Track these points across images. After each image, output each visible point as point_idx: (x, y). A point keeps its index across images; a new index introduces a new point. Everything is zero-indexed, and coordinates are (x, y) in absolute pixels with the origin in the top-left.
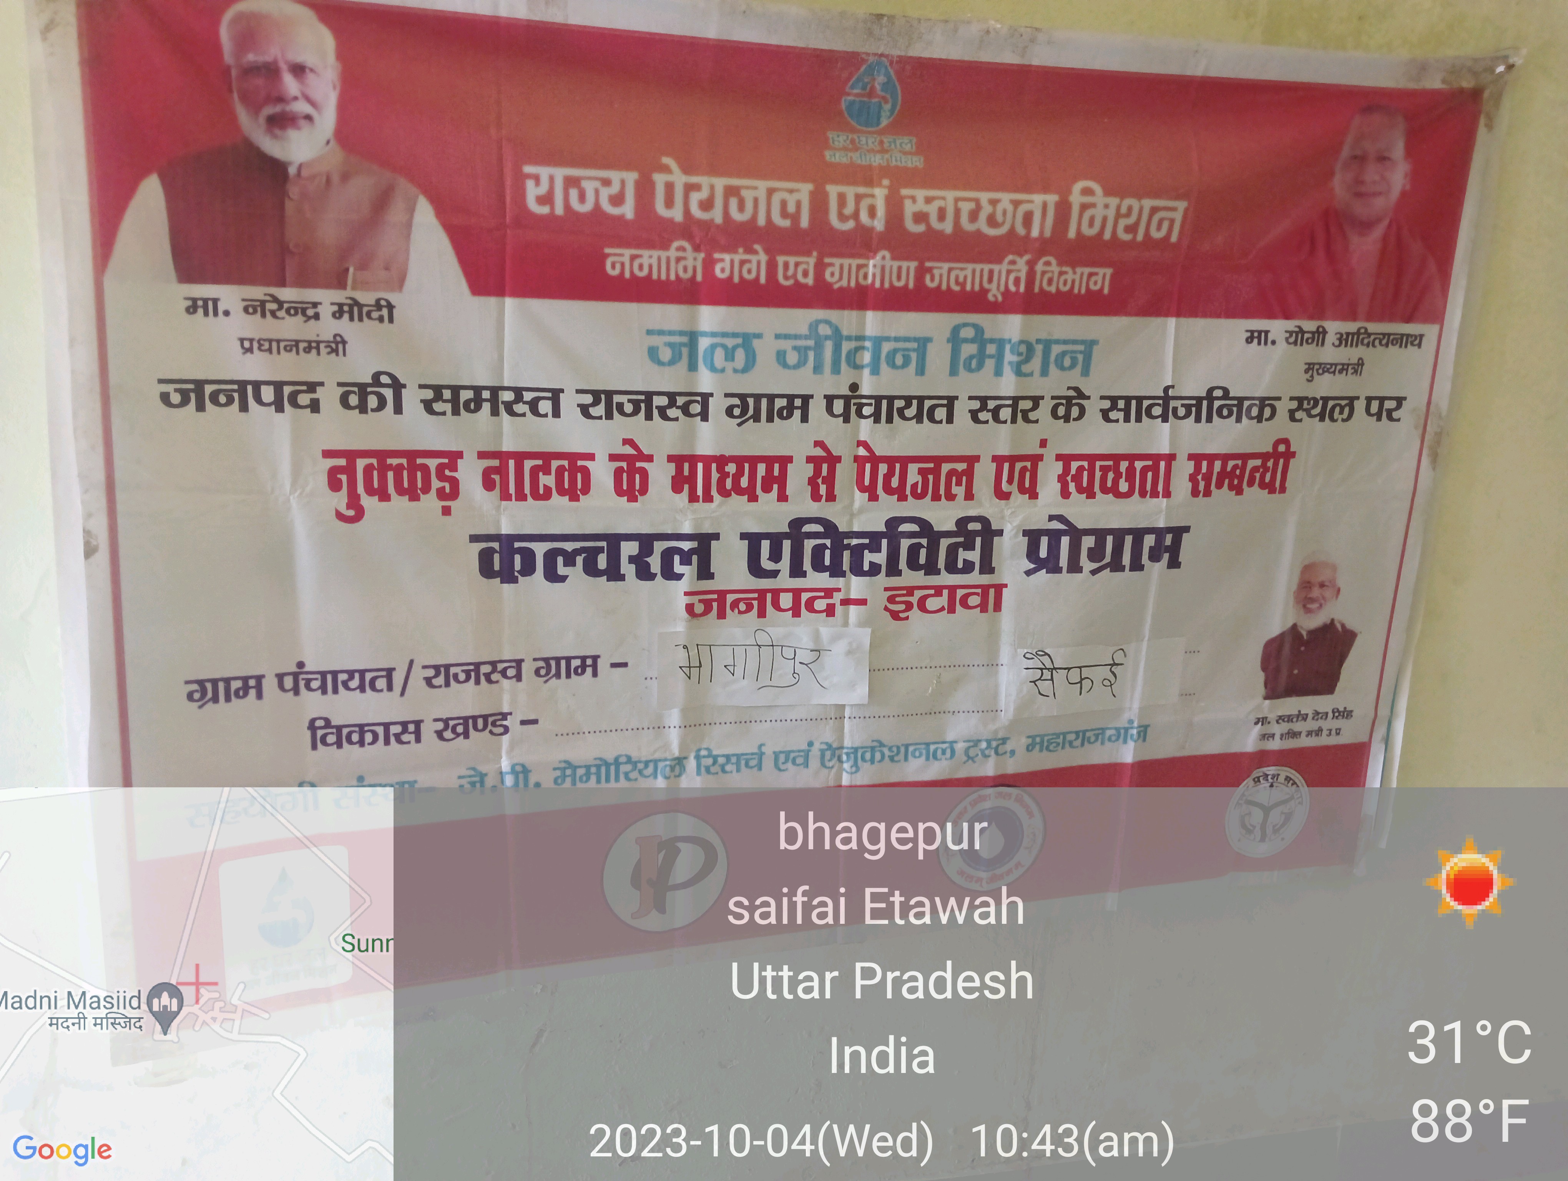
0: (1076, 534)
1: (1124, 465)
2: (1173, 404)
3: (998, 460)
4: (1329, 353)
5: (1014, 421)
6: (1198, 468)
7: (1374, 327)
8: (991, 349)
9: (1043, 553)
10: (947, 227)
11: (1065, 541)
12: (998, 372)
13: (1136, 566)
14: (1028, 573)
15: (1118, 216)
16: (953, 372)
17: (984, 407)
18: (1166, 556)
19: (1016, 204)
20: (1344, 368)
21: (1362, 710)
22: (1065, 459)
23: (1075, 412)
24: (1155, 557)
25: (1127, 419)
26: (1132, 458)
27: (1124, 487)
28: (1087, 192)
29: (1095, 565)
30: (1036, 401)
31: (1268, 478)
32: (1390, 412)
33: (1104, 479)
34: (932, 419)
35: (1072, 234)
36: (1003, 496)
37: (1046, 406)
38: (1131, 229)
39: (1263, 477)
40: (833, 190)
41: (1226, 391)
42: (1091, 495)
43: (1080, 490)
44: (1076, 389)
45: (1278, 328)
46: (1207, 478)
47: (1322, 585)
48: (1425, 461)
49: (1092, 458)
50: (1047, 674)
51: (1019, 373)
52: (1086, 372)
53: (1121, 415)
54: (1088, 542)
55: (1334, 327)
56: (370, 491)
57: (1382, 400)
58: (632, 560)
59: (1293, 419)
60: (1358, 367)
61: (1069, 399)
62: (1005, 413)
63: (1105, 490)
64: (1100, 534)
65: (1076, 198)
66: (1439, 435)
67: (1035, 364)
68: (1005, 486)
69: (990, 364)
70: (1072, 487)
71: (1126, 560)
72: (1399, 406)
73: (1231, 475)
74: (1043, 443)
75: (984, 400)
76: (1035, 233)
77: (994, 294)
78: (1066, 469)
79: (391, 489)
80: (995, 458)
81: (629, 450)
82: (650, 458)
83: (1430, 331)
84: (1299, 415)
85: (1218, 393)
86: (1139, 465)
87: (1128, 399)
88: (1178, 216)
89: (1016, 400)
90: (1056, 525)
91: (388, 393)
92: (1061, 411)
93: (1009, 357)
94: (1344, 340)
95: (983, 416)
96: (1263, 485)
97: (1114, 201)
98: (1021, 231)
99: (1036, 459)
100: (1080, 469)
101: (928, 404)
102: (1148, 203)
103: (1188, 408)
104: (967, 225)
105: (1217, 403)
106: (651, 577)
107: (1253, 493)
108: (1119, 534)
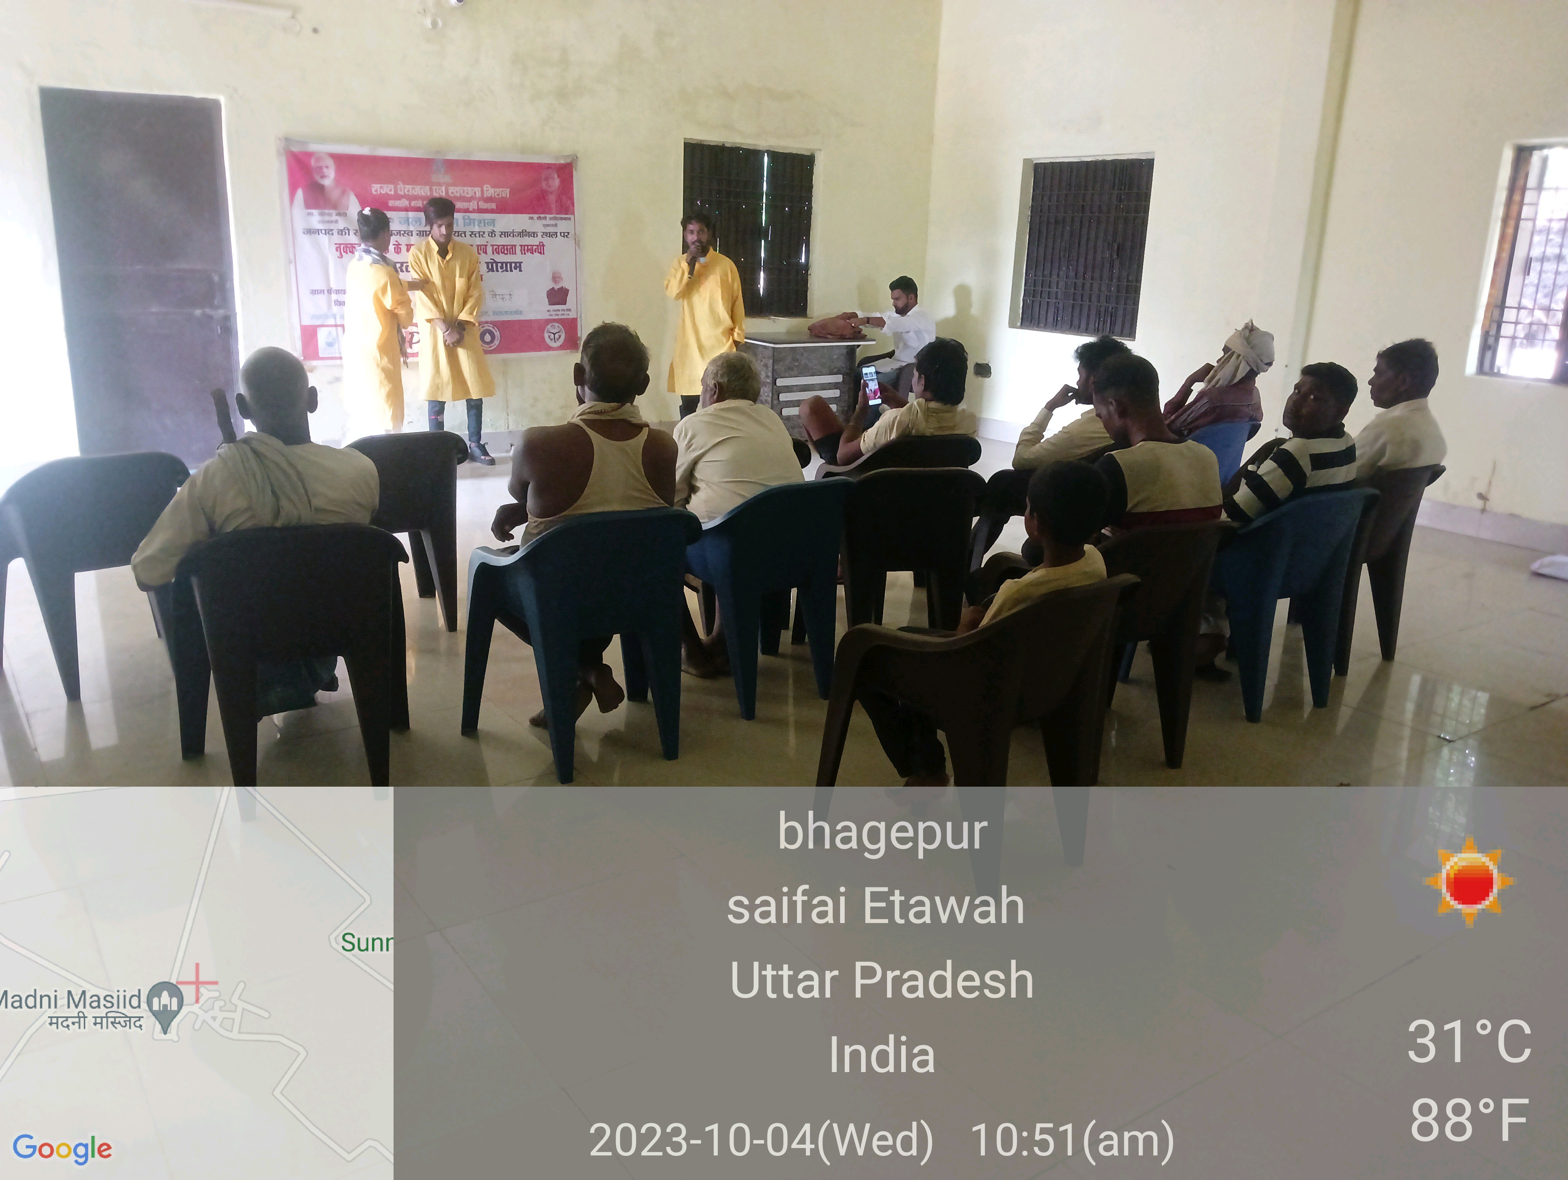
0: (497, 263)
1: (505, 247)
2: (515, 233)
3: (478, 246)
4: (548, 222)
5: (479, 237)
6: (521, 248)
7: (557, 216)
8: (472, 221)
9: (490, 267)
10: (458, 195)
11: (494, 265)
12: (474, 226)
13: (511, 271)
14: (488, 272)
15: (495, 192)
16: (464, 226)
17: (472, 234)
18: (518, 269)
19: (472, 190)
20: (552, 225)
21: (573, 308)
22: (492, 246)
23: (493, 235)
24: (515, 269)
25: (505, 237)
26: (507, 246)
27: (506, 252)
28: (487, 187)
29: (502, 270)
30: (484, 232)
31: (539, 251)
32: (566, 236)
33: (501, 250)
34: (461, 236)
35: (485, 196)
36: (480, 254)
37: (486, 234)
38: (498, 195)
39: (538, 251)
40: (434, 188)
41: (526, 230)
42: (499, 254)
43: (497, 253)
44: (493, 230)
45: (535, 216)
46: (524, 250)
47: (558, 277)
48: (577, 247)
49: (498, 246)
50: (494, 296)
51: (479, 226)
52: (494, 226)
53: (503, 236)
54: (499, 265)
55: (548, 216)
56: (344, 252)
57: (564, 233)
58: (399, 268)
59: (542, 237)
60: (556, 225)
61: (492, 232)
62: (477, 235)
63: (502, 253)
64: (502, 263)
65: (485, 189)
66: (579, 241)
67: (482, 224)
68: (480, 252)
69: (472, 224)
70: (495, 252)
71: (509, 269)
72: (568, 234)
73: (530, 250)
74: (487, 242)
75: (472, 232)
76: (477, 196)
77: (471, 209)
78: (493, 248)
79: (348, 252)
80: (477, 245)
81: (397, 243)
82: (401, 245)
83: (572, 217)
84: (544, 236)
85: (524, 231)
86: (509, 247)
87: (505, 232)
88: (508, 192)
89: (479, 232)
90: (492, 261)
91: (347, 231)
92: (490, 235)
93: (476, 223)
94: (551, 219)
95: (472, 235)
96: (538, 252)
97: (493, 189)
98: (474, 195)
99: (486, 246)
100: (496, 248)
101: (460, 233)
102: (501, 189)
103: (518, 234)
104: (462, 195)
105: (524, 233)
106: (403, 272)
107: (536, 254)
108: (506, 263)
